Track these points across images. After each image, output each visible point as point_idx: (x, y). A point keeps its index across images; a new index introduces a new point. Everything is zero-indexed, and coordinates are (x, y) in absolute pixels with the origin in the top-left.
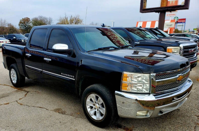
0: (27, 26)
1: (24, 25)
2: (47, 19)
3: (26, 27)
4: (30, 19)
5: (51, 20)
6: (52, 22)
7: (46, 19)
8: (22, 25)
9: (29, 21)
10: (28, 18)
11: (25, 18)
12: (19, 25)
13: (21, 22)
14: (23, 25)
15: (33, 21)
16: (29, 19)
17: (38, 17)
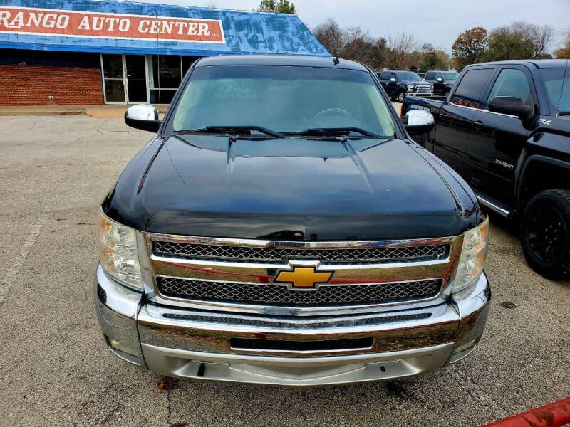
0: (473, 52)
1: (467, 48)
2: (538, 29)
3: (470, 52)
4: (488, 33)
5: (547, 33)
6: (551, 38)
7: (534, 30)
8: (461, 48)
9: (484, 36)
10: (481, 29)
11: (473, 30)
12: (454, 47)
13: (459, 41)
14: (463, 47)
15: (492, 38)
16: (485, 31)
17: (509, 25)
